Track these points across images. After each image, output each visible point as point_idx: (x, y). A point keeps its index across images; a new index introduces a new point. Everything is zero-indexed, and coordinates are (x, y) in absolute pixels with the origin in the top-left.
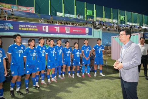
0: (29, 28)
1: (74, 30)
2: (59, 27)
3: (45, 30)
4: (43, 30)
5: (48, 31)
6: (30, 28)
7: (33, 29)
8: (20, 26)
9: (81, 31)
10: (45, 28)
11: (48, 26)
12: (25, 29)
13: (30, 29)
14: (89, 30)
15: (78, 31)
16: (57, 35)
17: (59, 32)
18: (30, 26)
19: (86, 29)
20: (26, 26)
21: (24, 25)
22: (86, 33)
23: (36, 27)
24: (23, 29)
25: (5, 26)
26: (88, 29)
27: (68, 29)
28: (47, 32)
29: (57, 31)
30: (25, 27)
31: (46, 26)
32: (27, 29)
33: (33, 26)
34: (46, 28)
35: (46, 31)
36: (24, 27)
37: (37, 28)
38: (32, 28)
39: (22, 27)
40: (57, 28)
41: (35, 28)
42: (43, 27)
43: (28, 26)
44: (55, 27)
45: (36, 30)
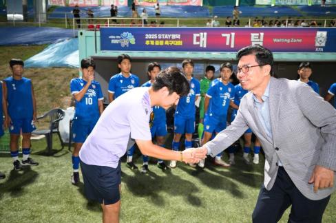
0: (164, 40)
1: (275, 40)
2: (233, 34)
3: (198, 43)
4: (195, 43)
5: (205, 46)
6: (166, 39)
7: (172, 43)
8: (148, 36)
9: (300, 41)
10: (198, 39)
11: (205, 34)
12: (157, 43)
13: (167, 43)
14: (327, 35)
15: (288, 41)
16: (229, 53)
17: (232, 46)
18: (166, 36)
19: (319, 33)
20: (160, 36)
21: (155, 35)
22: (317, 44)
23: (178, 36)
24: (152, 43)
25: (121, 38)
26: (325, 34)
27: (259, 36)
28: (203, 48)
29: (228, 43)
30: (158, 39)
31: (202, 34)
32: (161, 43)
33: (174, 36)
34: (202, 39)
35: (201, 46)
36: (154, 40)
37: (180, 40)
38: (171, 39)
39: (151, 39)
40: (228, 35)
41: (177, 39)
42: (195, 35)
43: (163, 35)
44: (223, 35)
45: (180, 43)
